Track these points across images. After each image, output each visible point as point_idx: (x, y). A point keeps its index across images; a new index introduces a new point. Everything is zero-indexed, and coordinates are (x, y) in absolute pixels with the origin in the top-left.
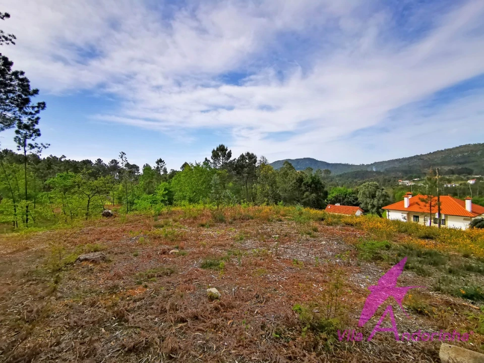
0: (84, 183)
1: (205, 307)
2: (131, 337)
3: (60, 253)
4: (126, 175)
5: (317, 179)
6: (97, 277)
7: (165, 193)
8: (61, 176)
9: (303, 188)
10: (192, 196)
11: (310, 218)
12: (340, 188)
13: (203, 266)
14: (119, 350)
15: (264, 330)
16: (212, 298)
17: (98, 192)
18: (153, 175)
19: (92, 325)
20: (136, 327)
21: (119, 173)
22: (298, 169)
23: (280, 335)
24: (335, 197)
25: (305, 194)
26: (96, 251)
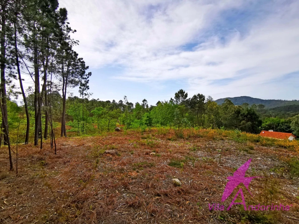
0: (107, 113)
1: (172, 190)
2: (131, 198)
3: (97, 148)
4: (126, 108)
5: (252, 111)
6: (114, 163)
7: (147, 119)
8: (97, 109)
9: (240, 118)
10: (163, 121)
11: (247, 140)
12: (273, 118)
13: (169, 164)
14: (124, 205)
15: (212, 213)
16: (176, 185)
17: (113, 118)
18: (140, 108)
19: (112, 188)
20: (133, 194)
21: (123, 107)
22: (236, 104)
23: (224, 218)
24: (268, 125)
25: (242, 122)
26: (113, 149)
